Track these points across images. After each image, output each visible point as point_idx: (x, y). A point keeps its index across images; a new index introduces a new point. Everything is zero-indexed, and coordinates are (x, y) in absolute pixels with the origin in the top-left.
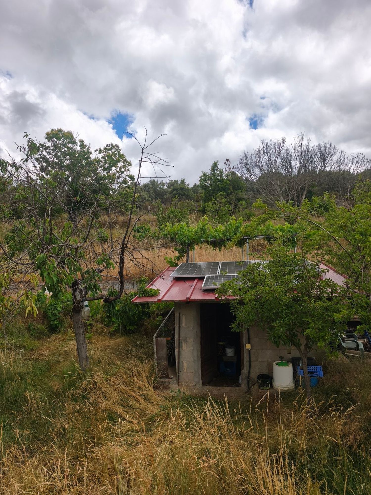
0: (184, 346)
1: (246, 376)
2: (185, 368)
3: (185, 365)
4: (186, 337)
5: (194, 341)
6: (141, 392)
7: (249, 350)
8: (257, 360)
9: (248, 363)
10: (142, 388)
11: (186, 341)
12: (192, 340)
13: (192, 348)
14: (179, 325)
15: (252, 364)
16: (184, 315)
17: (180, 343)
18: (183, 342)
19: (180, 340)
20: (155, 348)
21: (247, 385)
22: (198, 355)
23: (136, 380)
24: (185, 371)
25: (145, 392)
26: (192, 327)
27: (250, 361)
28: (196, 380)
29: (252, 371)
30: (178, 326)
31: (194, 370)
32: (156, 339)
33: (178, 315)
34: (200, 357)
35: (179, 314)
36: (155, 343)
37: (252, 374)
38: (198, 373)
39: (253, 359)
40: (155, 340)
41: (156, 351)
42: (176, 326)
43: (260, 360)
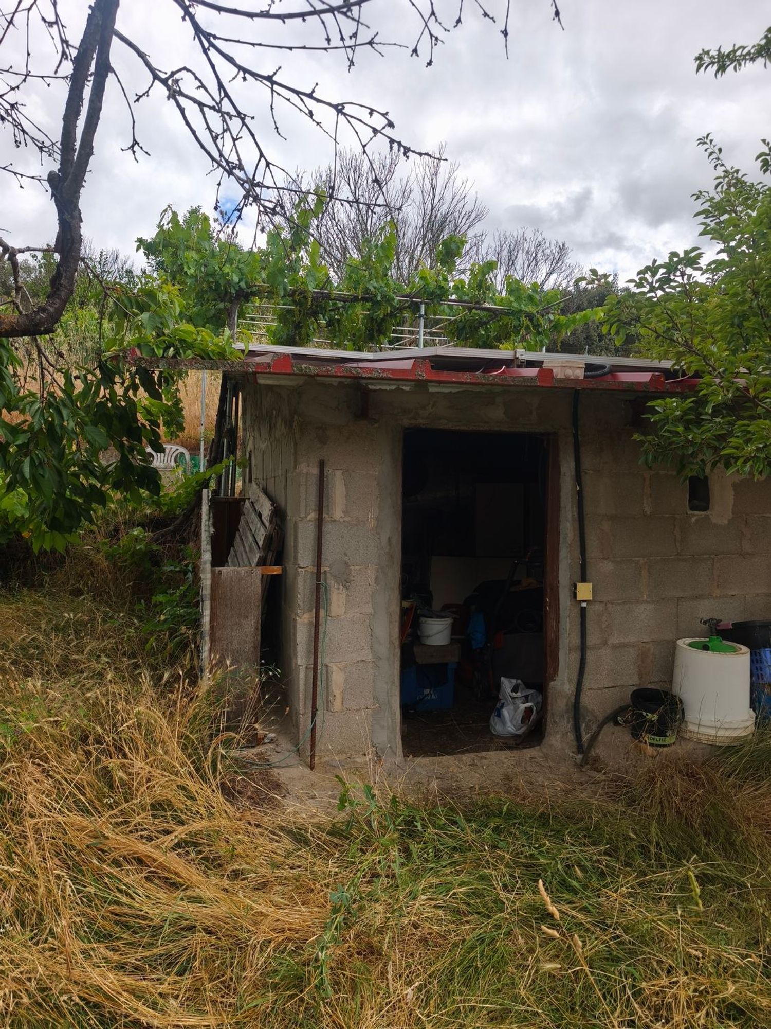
0: (337, 600)
1: (567, 705)
2: (337, 692)
3: (338, 678)
4: (347, 564)
5: (376, 579)
6: (180, 832)
7: (584, 605)
8: (605, 643)
9: (575, 657)
10: (179, 805)
11: (346, 582)
12: (371, 573)
13: (369, 609)
14: (320, 509)
15: (590, 656)
16: (338, 474)
17: (323, 589)
18: (332, 582)
19: (322, 576)
20: (207, 613)
21: (571, 736)
22: (390, 636)
23: (139, 765)
24: (337, 705)
25: (198, 826)
26: (372, 524)
27: (583, 648)
28: (382, 737)
29: (587, 682)
30: (313, 516)
31: (376, 698)
32: (213, 573)
33: (315, 471)
34: (397, 643)
35: (322, 465)
36: (207, 592)
37: (588, 693)
38: (391, 707)
39: (593, 639)
40: (209, 576)
41: (212, 627)
42: (307, 514)
43: (614, 640)
